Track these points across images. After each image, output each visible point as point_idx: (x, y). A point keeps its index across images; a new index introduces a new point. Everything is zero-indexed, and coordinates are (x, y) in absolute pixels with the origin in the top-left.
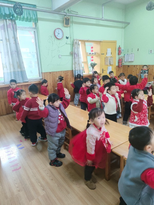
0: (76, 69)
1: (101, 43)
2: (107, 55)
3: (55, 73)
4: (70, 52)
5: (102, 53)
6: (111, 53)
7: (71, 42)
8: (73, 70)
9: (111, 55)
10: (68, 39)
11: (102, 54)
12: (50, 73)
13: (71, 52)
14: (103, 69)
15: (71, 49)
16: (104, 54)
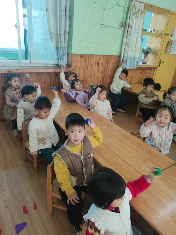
0: (126, 55)
1: (169, 14)
2: (171, 37)
3: (90, 56)
4: (121, 22)
5: (167, 33)
7: (125, 4)
8: (120, 56)
11: (166, 34)
12: (82, 56)
13: (123, 22)
14: (161, 60)
15: (124, 16)
16: (168, 35)
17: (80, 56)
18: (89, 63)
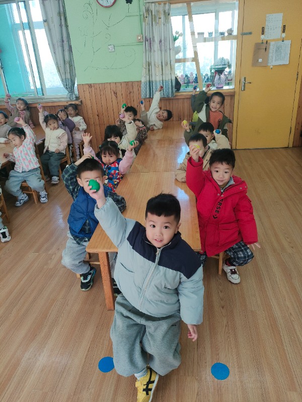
3: (100, 85)
5: (245, 31)
6: (284, 26)
7: (138, 11)
9: (284, 35)
10: (131, 3)
11: (243, 34)
12: (90, 86)
13: (138, 36)
14: (245, 78)
15: (140, 27)
16: (250, 33)
17: (88, 87)
18: (102, 93)
